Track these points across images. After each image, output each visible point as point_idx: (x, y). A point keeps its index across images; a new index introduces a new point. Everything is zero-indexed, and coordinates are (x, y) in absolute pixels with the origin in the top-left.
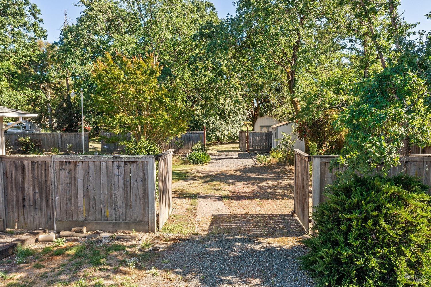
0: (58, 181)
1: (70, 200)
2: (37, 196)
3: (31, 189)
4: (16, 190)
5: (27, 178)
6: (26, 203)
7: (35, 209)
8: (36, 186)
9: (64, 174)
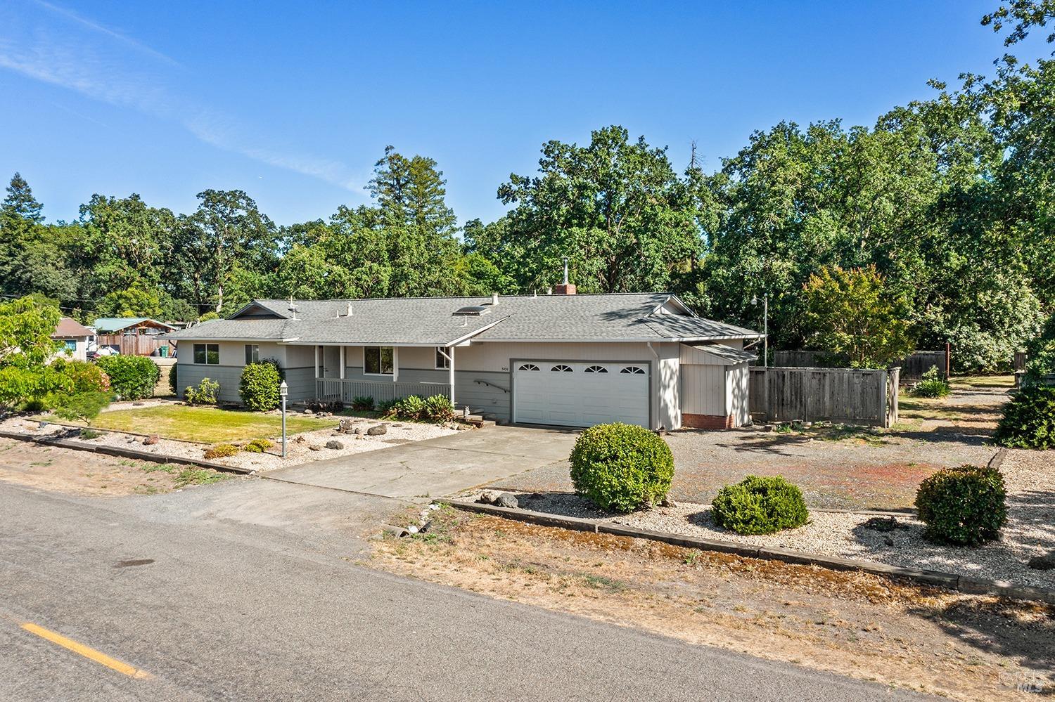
0: (810, 386)
1: (819, 400)
2: (793, 397)
3: (789, 392)
4: (778, 393)
5: (786, 384)
6: (784, 403)
7: (791, 407)
8: (793, 390)
9: (815, 382)
